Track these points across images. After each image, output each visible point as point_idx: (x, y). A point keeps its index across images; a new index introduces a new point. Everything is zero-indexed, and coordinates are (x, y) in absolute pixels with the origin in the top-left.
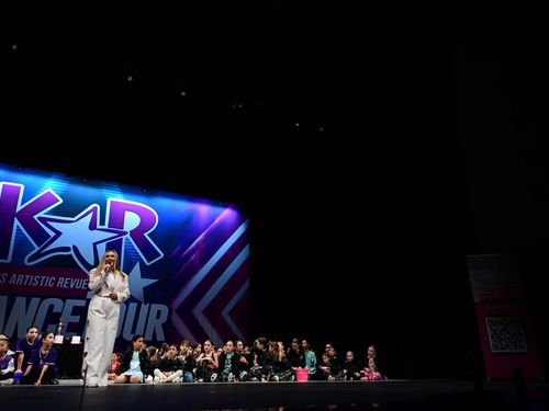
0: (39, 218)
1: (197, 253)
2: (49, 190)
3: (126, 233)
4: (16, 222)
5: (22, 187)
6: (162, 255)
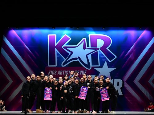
0: (64, 47)
1: (132, 54)
3: (99, 49)
4: (56, 50)
5: (56, 35)
6: (116, 57)
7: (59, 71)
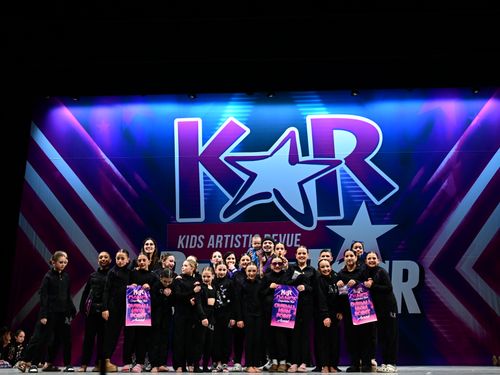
0: (227, 159)
2: (232, 119)
4: (202, 169)
5: (200, 121)
6: (397, 188)
7: (212, 237)
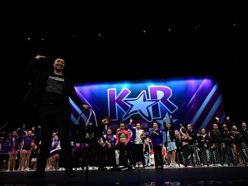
0: (124, 101)
1: (194, 104)
2: (125, 88)
3: (159, 100)
4: (116, 104)
5: (115, 89)
6: (177, 108)
